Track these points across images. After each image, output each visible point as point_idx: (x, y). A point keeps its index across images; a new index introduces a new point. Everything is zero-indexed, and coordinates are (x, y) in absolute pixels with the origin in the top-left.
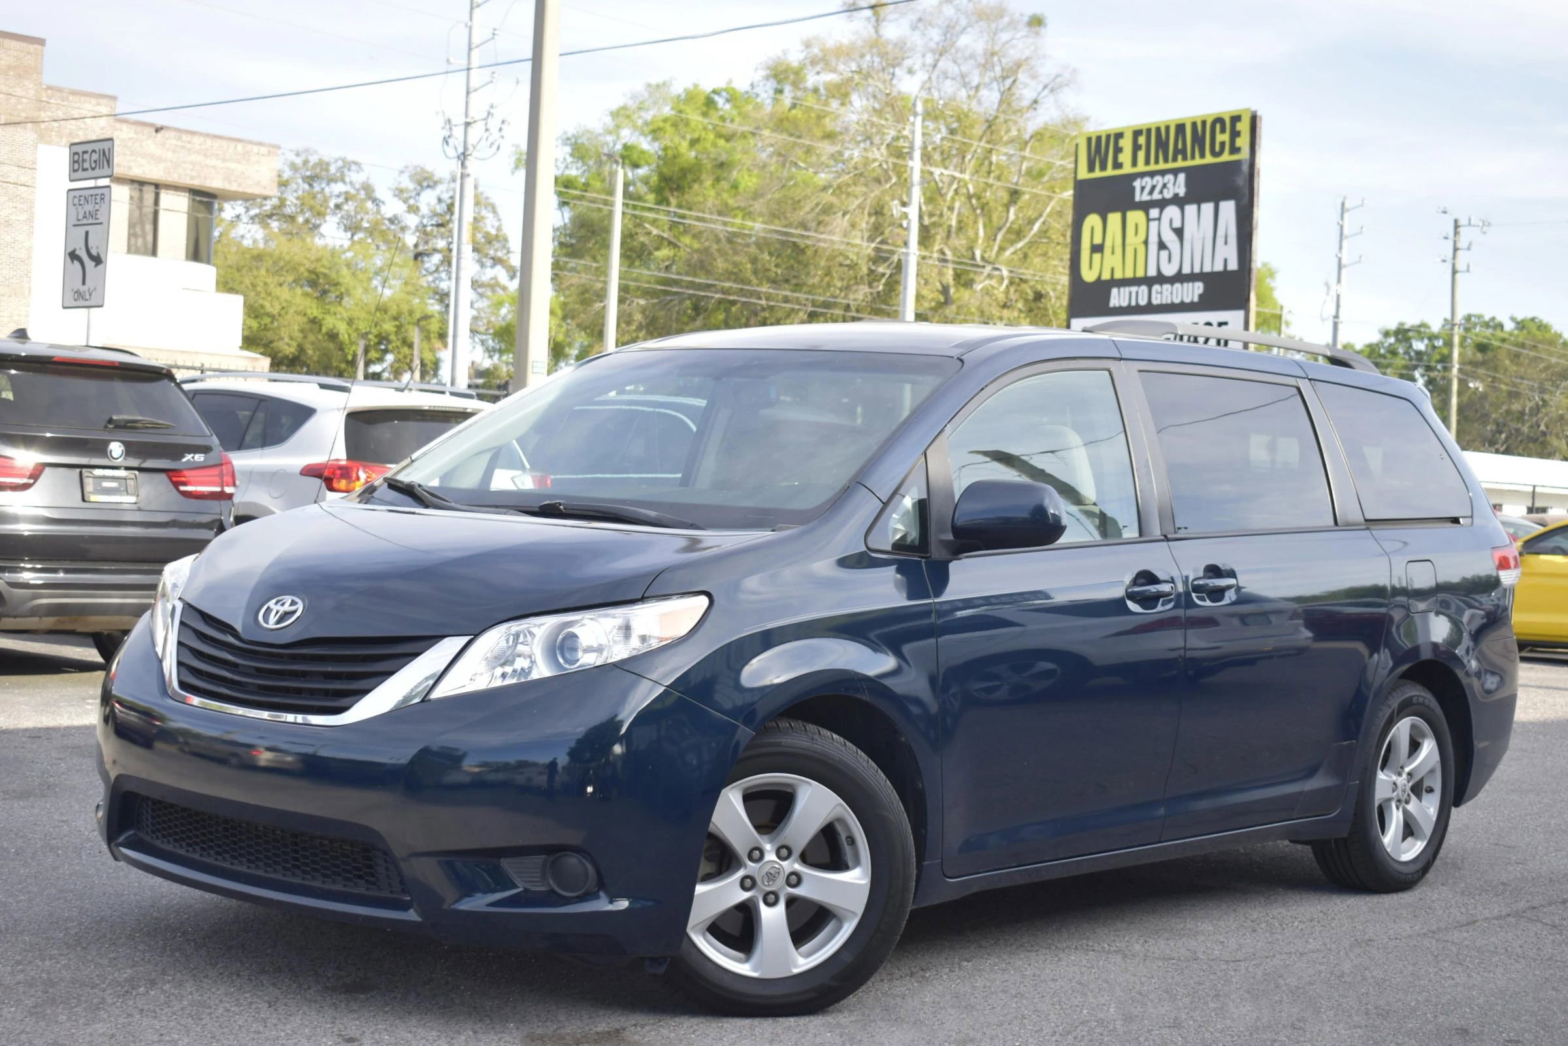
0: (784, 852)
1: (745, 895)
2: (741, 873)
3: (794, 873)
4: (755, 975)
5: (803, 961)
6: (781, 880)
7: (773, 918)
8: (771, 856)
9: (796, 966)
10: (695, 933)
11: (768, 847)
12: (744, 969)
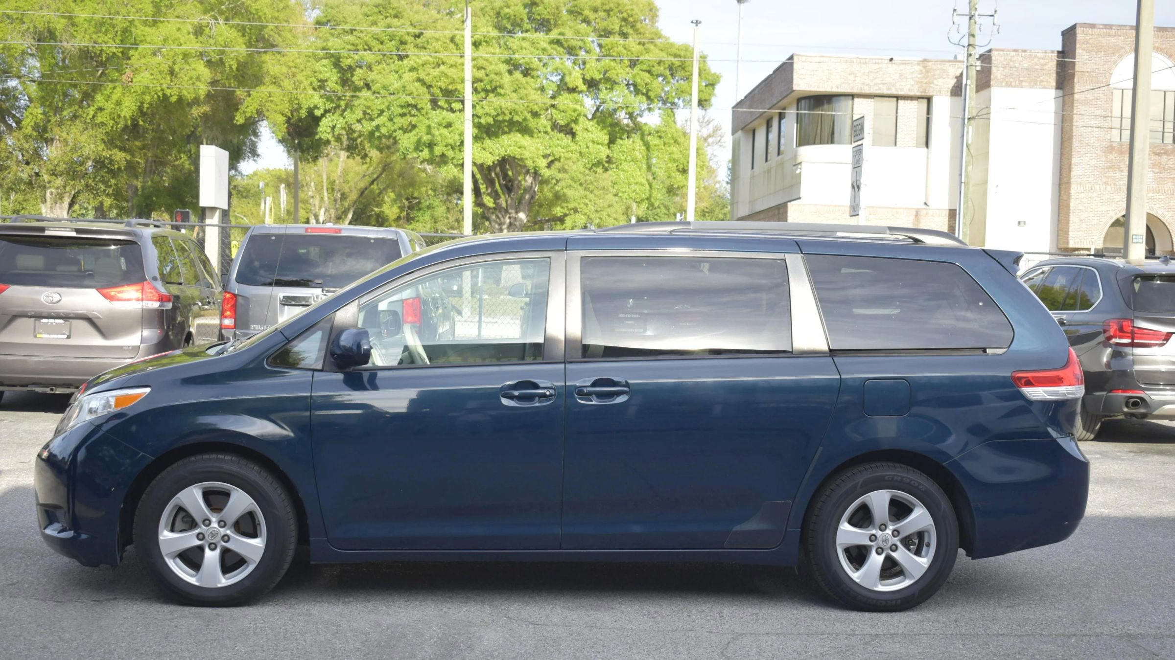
0: (222, 523)
1: (199, 543)
2: (198, 531)
3: (226, 535)
4: (197, 584)
5: (224, 581)
6: (218, 538)
7: (211, 557)
8: (215, 525)
9: (220, 583)
10: (168, 558)
11: (214, 520)
12: (193, 581)
